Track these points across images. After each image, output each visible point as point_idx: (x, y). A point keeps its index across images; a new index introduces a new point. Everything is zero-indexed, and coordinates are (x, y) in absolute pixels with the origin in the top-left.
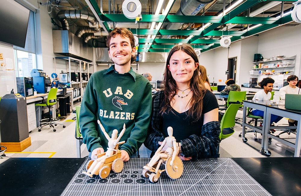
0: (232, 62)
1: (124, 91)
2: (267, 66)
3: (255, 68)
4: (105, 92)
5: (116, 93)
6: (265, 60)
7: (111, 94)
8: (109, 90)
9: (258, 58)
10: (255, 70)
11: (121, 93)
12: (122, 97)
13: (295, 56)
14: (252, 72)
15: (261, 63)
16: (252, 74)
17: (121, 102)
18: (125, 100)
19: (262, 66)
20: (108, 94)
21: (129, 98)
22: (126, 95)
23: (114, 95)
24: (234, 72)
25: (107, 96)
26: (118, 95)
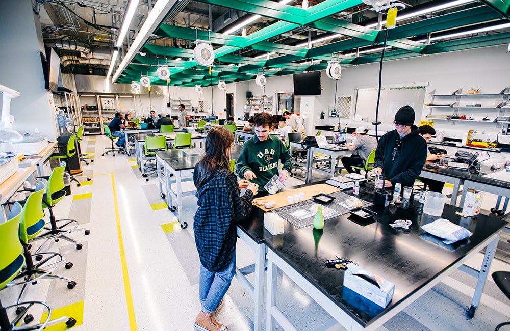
0: (230, 97)
1: (270, 151)
2: (255, 102)
3: (248, 104)
4: (258, 155)
5: (265, 153)
6: (254, 98)
7: (263, 155)
8: (260, 153)
9: (249, 95)
10: (248, 105)
11: (268, 153)
12: (270, 154)
13: (272, 97)
14: (246, 107)
15: (252, 100)
16: (246, 108)
17: (269, 158)
18: (271, 156)
19: (253, 103)
20: (261, 156)
21: (273, 154)
22: (271, 153)
23: (265, 155)
24: (232, 106)
25: (261, 157)
26: (267, 154)
